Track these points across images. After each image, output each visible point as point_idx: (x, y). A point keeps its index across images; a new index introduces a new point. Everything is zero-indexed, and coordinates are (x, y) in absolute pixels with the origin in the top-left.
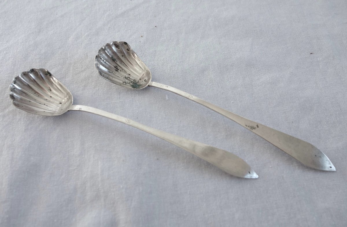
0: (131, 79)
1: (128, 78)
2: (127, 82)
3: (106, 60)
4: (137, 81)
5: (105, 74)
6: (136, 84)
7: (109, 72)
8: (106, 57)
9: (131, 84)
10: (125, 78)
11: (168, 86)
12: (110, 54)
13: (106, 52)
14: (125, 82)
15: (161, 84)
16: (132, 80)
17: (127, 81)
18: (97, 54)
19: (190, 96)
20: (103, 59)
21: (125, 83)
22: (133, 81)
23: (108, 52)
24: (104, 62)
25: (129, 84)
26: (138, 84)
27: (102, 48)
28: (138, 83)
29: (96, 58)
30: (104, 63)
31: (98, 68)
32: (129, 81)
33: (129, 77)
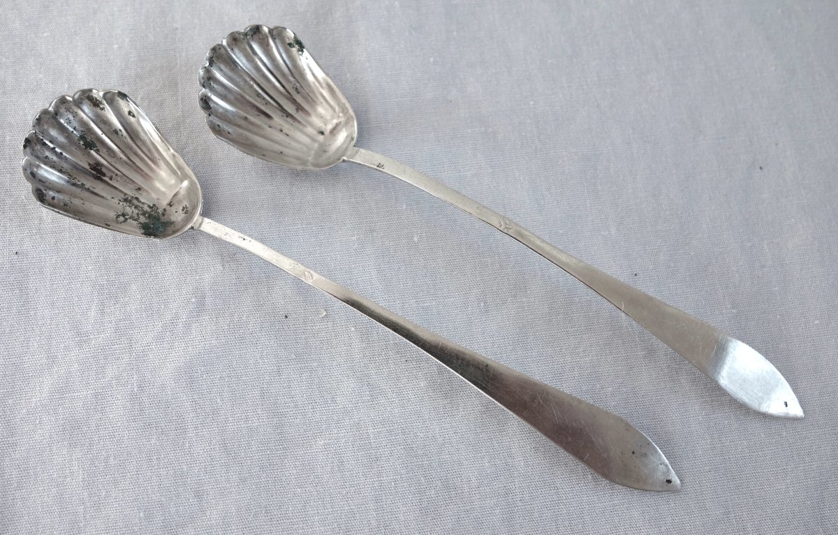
0: (143, 203)
1: (135, 202)
2: (130, 214)
3: (61, 147)
4: (160, 211)
5: (56, 195)
6: (157, 218)
7: (74, 185)
8: (62, 139)
9: (143, 219)
10: (126, 200)
11: (246, 237)
12: (75, 129)
13: (62, 121)
14: (123, 215)
15: (228, 230)
16: (146, 208)
17: (129, 210)
18: (28, 131)
19: (306, 273)
20: (52, 146)
21: (122, 219)
22: (149, 210)
23: (69, 123)
24: (56, 153)
25: (136, 220)
26: (163, 219)
27: (45, 112)
28: (164, 215)
29: (25, 147)
30: (55, 158)
31: (33, 176)
32: (136, 211)
33: (137, 199)
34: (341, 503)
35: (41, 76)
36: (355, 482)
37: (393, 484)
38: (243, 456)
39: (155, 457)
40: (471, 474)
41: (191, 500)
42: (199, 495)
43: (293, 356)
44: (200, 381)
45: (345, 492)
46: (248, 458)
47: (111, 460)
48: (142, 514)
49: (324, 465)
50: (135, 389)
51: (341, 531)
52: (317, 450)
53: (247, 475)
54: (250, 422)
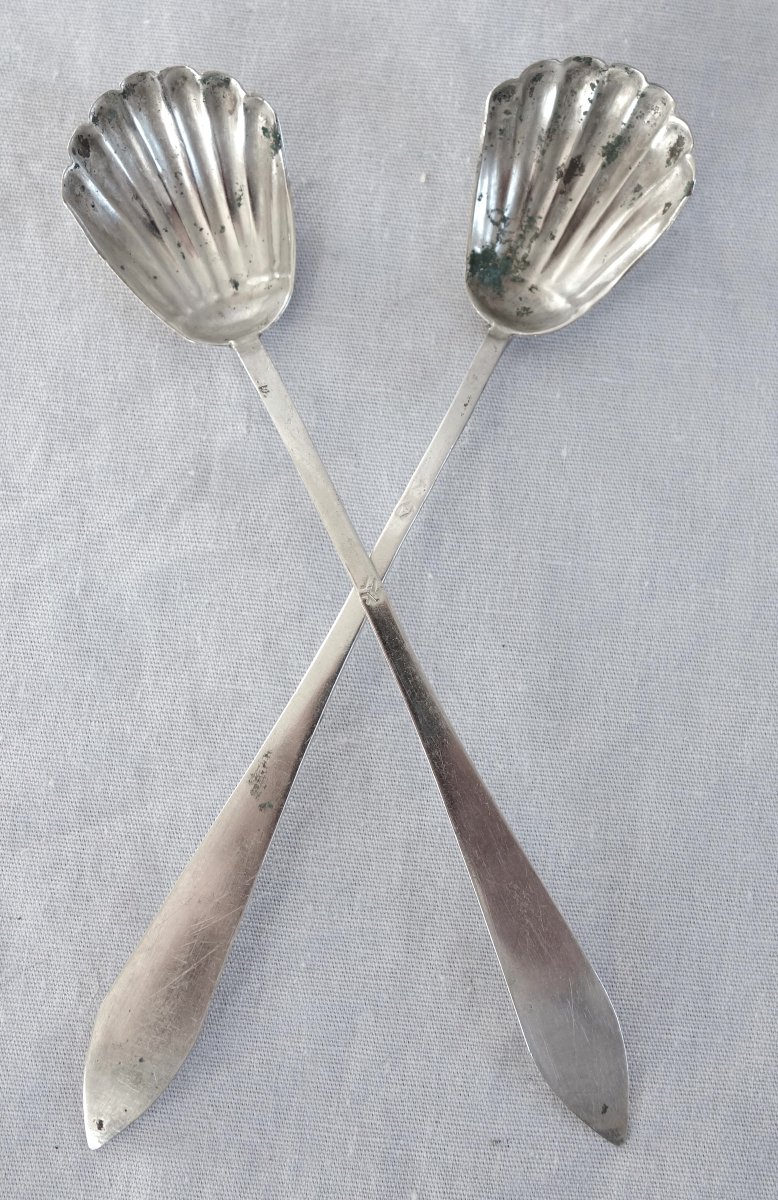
16: (523, 252)
22: (519, 257)
34: (353, 839)
35: (18, 48)
36: (382, 814)
37: (439, 830)
38: (220, 733)
39: (86, 702)
40: (563, 845)
41: (127, 780)
42: (141, 775)
43: (329, 597)
44: (177, 602)
45: (363, 824)
46: (226, 738)
47: (21, 693)
48: (51, 783)
49: (339, 777)
50: (77, 592)
51: (345, 881)
52: (333, 750)
53: (219, 762)
54: (240, 682)
